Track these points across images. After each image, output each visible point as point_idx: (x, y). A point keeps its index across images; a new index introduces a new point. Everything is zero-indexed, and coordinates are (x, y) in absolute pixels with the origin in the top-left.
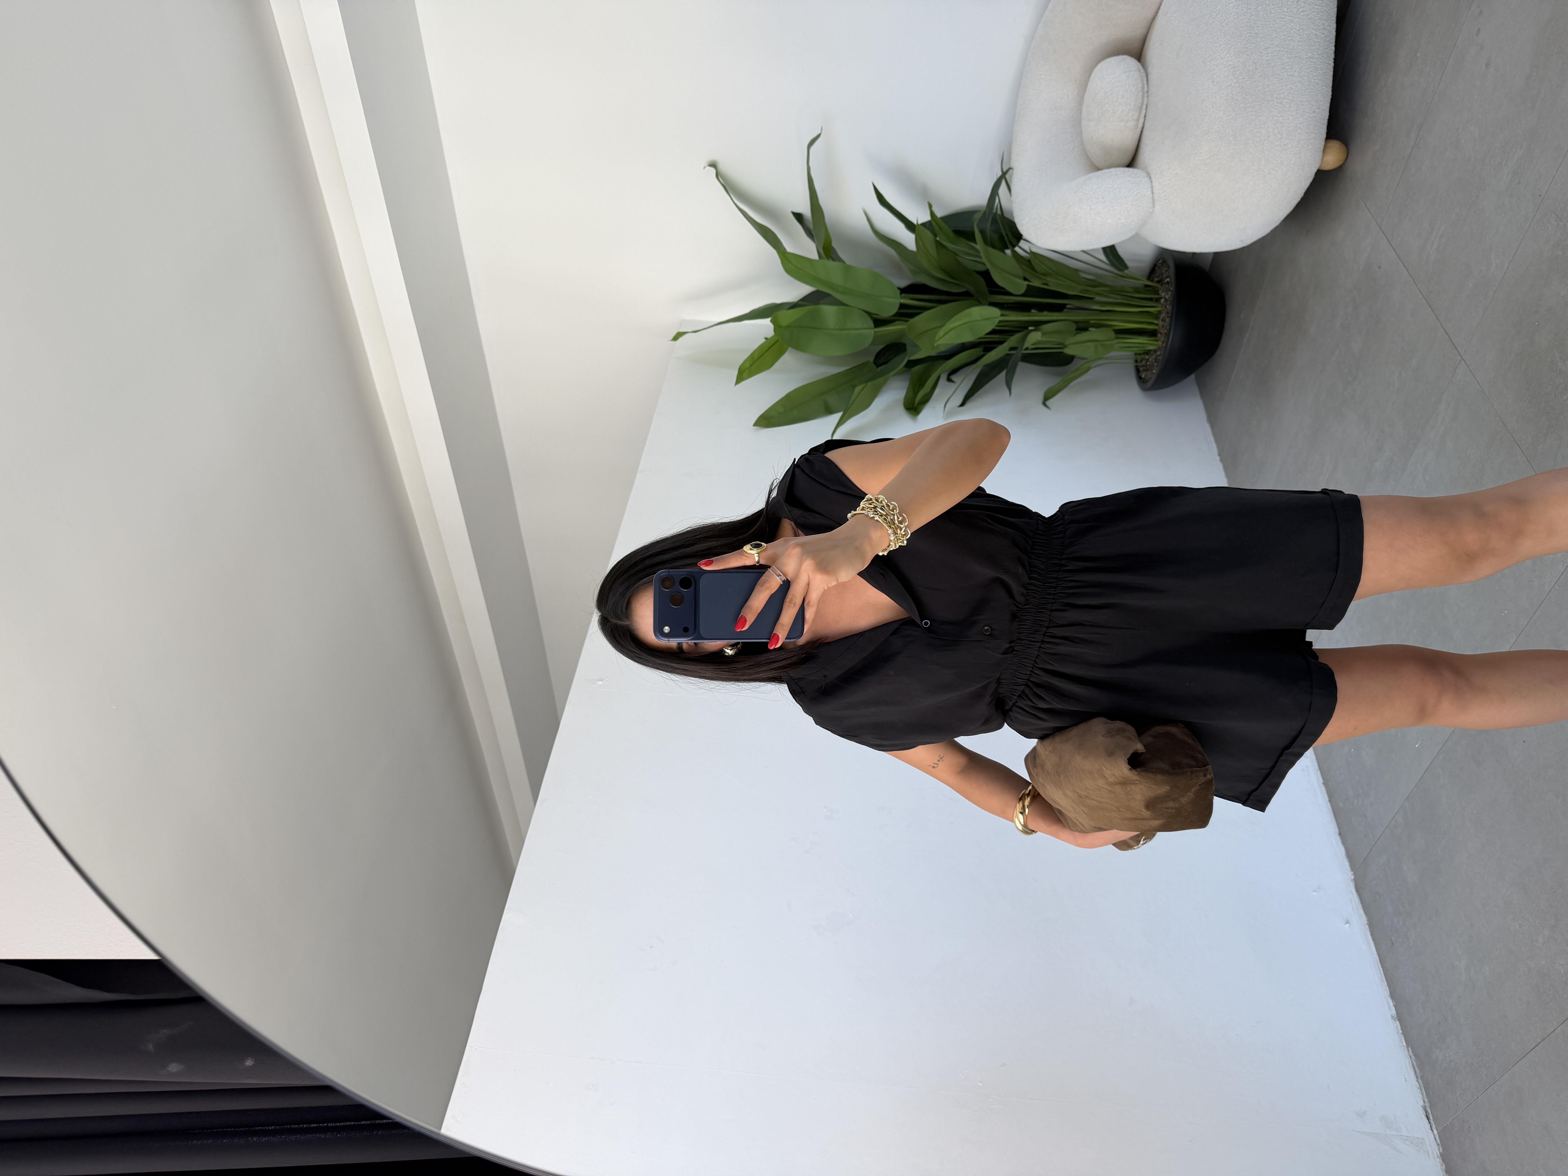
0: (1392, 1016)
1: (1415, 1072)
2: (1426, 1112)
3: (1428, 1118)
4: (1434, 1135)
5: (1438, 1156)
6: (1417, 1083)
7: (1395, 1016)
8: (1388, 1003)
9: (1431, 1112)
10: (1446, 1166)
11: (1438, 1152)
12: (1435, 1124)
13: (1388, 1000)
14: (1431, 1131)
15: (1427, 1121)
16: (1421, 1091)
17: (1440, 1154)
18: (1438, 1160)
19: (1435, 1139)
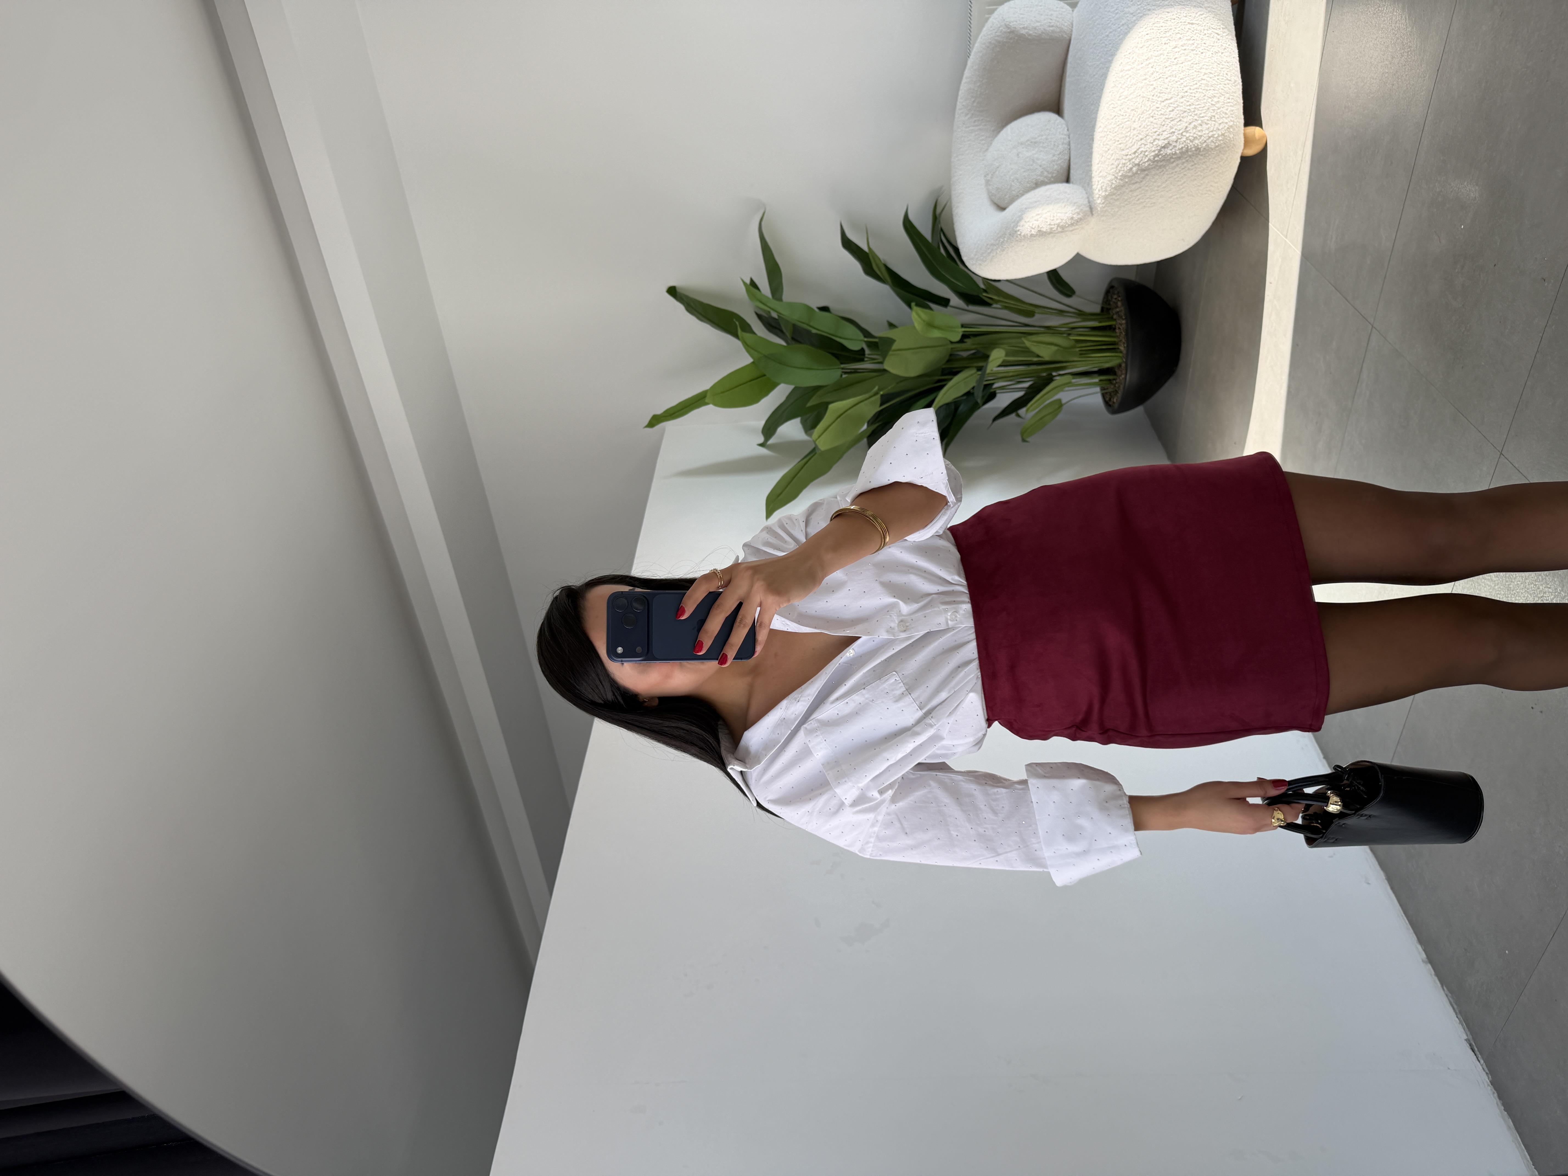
0: (1422, 959)
1: (1454, 1009)
2: (1470, 1045)
3: (1473, 1051)
4: (1482, 1065)
5: (1488, 1085)
6: (1457, 1019)
7: (1426, 960)
8: (1417, 948)
9: (1475, 1044)
10: (1498, 1092)
11: (1488, 1081)
12: (1480, 1054)
13: (1415, 944)
14: (1478, 1062)
15: (1472, 1053)
16: (1462, 1025)
17: (1490, 1082)
18: (1489, 1088)
19: (1483, 1069)
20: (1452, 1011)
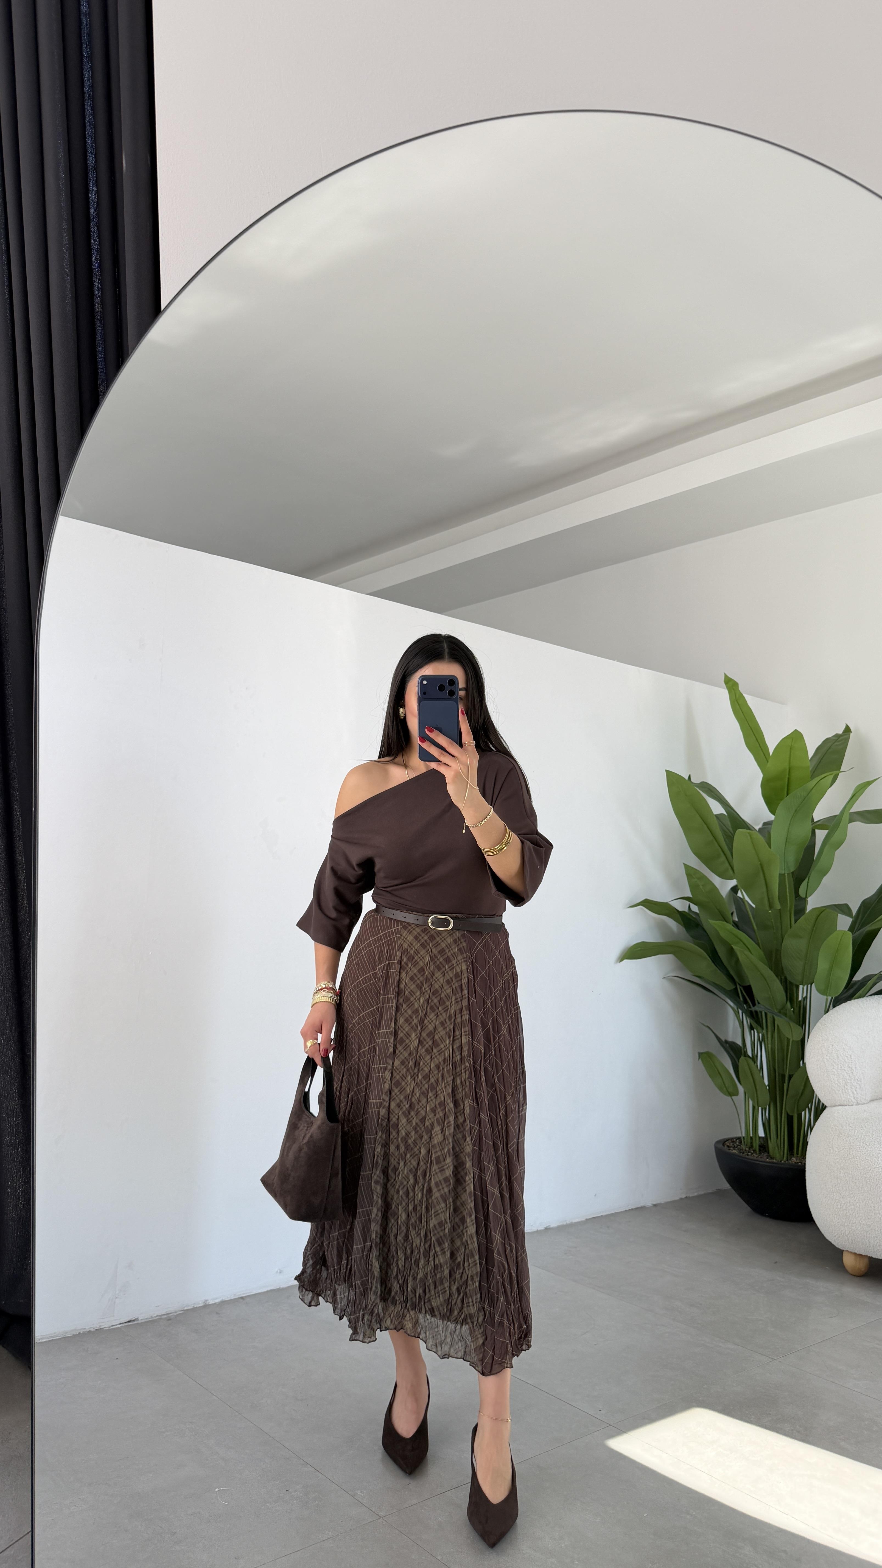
0: (207, 1300)
1: (164, 1315)
2: (134, 1321)
3: (129, 1322)
4: (116, 1325)
5: (101, 1326)
6: (155, 1315)
7: (207, 1303)
8: (217, 1298)
9: (133, 1324)
10: (94, 1331)
11: (103, 1327)
13: (220, 1298)
14: (119, 1323)
15: (127, 1321)
16: (150, 1318)
17: (103, 1328)
18: (98, 1326)
19: (114, 1325)
20: (163, 1314)
